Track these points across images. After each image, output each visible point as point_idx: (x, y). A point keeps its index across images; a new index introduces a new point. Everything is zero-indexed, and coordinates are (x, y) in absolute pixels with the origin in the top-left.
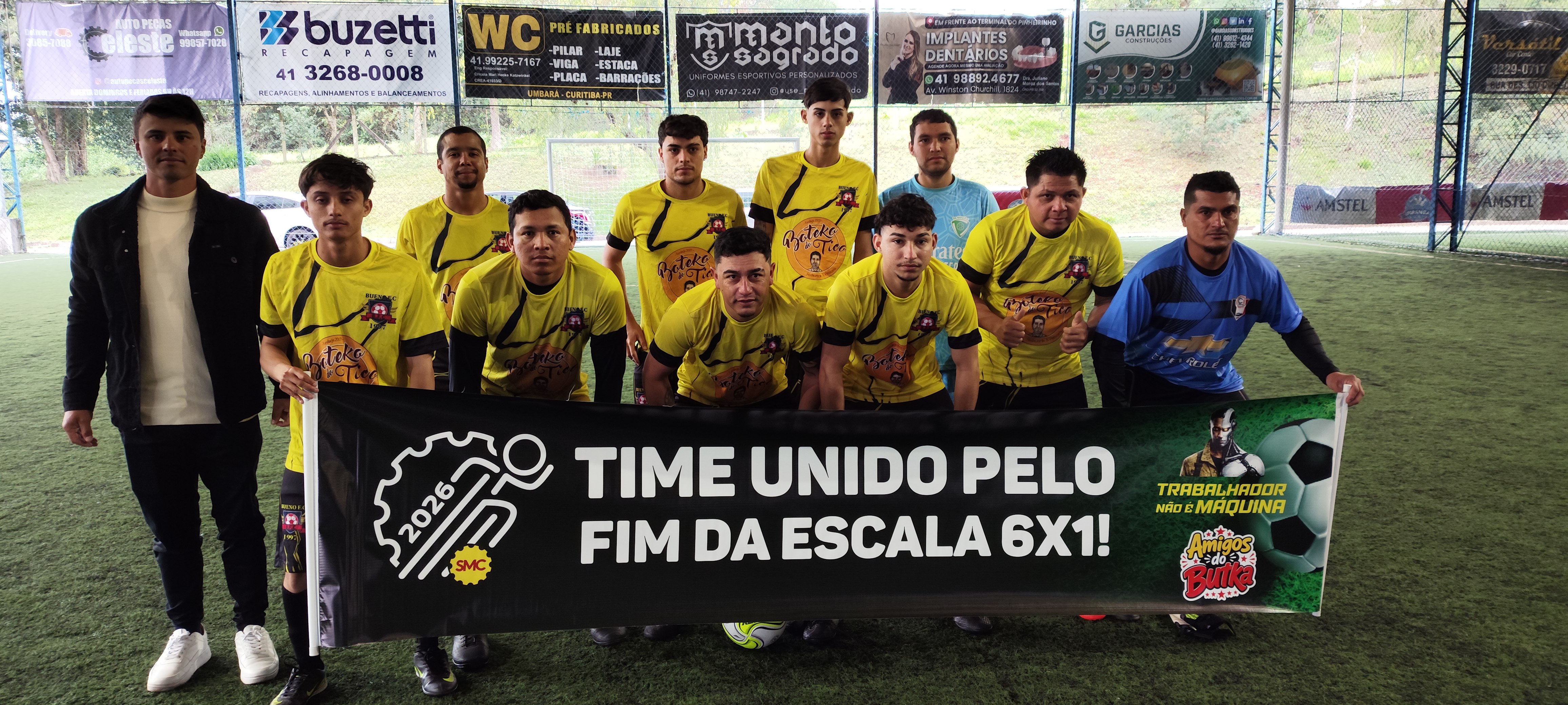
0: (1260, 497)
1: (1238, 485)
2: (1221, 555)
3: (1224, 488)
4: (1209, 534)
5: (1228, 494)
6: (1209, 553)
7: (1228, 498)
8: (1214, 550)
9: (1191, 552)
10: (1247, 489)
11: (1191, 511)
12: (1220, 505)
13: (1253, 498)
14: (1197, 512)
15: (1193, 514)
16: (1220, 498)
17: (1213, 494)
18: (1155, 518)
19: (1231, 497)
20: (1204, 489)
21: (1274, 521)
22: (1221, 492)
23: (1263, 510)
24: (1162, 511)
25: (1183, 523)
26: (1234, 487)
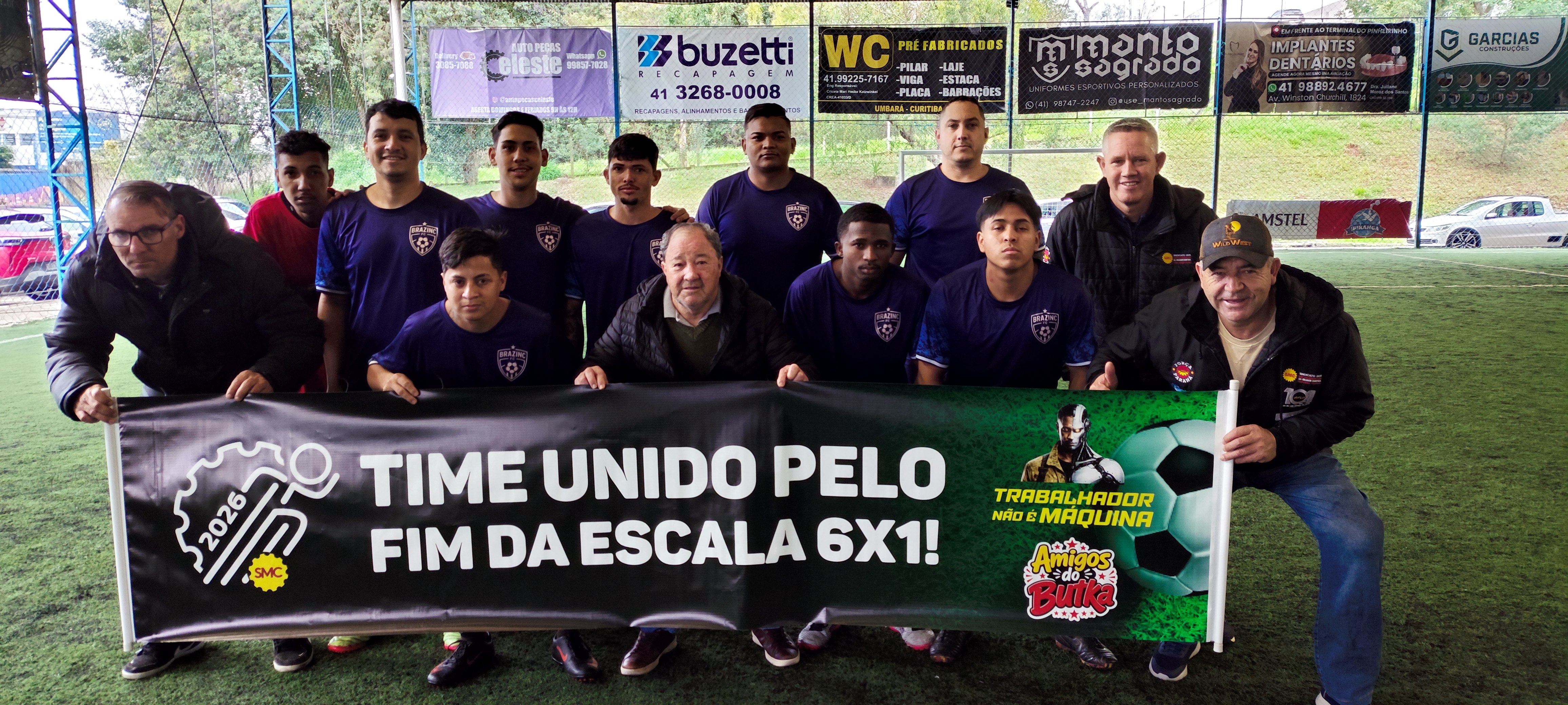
0: (1120, 508)
1: (1091, 493)
2: (1073, 570)
3: (1074, 495)
4: (1057, 547)
5: (1079, 503)
6: (1059, 568)
7: (1079, 507)
8: (1065, 565)
9: (1036, 566)
10: (1104, 497)
11: (1034, 520)
12: (1070, 514)
13: (1111, 508)
14: (1042, 521)
15: (1037, 523)
16: (1069, 507)
17: (1060, 502)
18: (992, 526)
19: (1083, 506)
20: (1050, 496)
21: (1138, 535)
22: (1070, 500)
23: (1125, 522)
24: (999, 518)
25: (1026, 532)
26: (1086, 494)
